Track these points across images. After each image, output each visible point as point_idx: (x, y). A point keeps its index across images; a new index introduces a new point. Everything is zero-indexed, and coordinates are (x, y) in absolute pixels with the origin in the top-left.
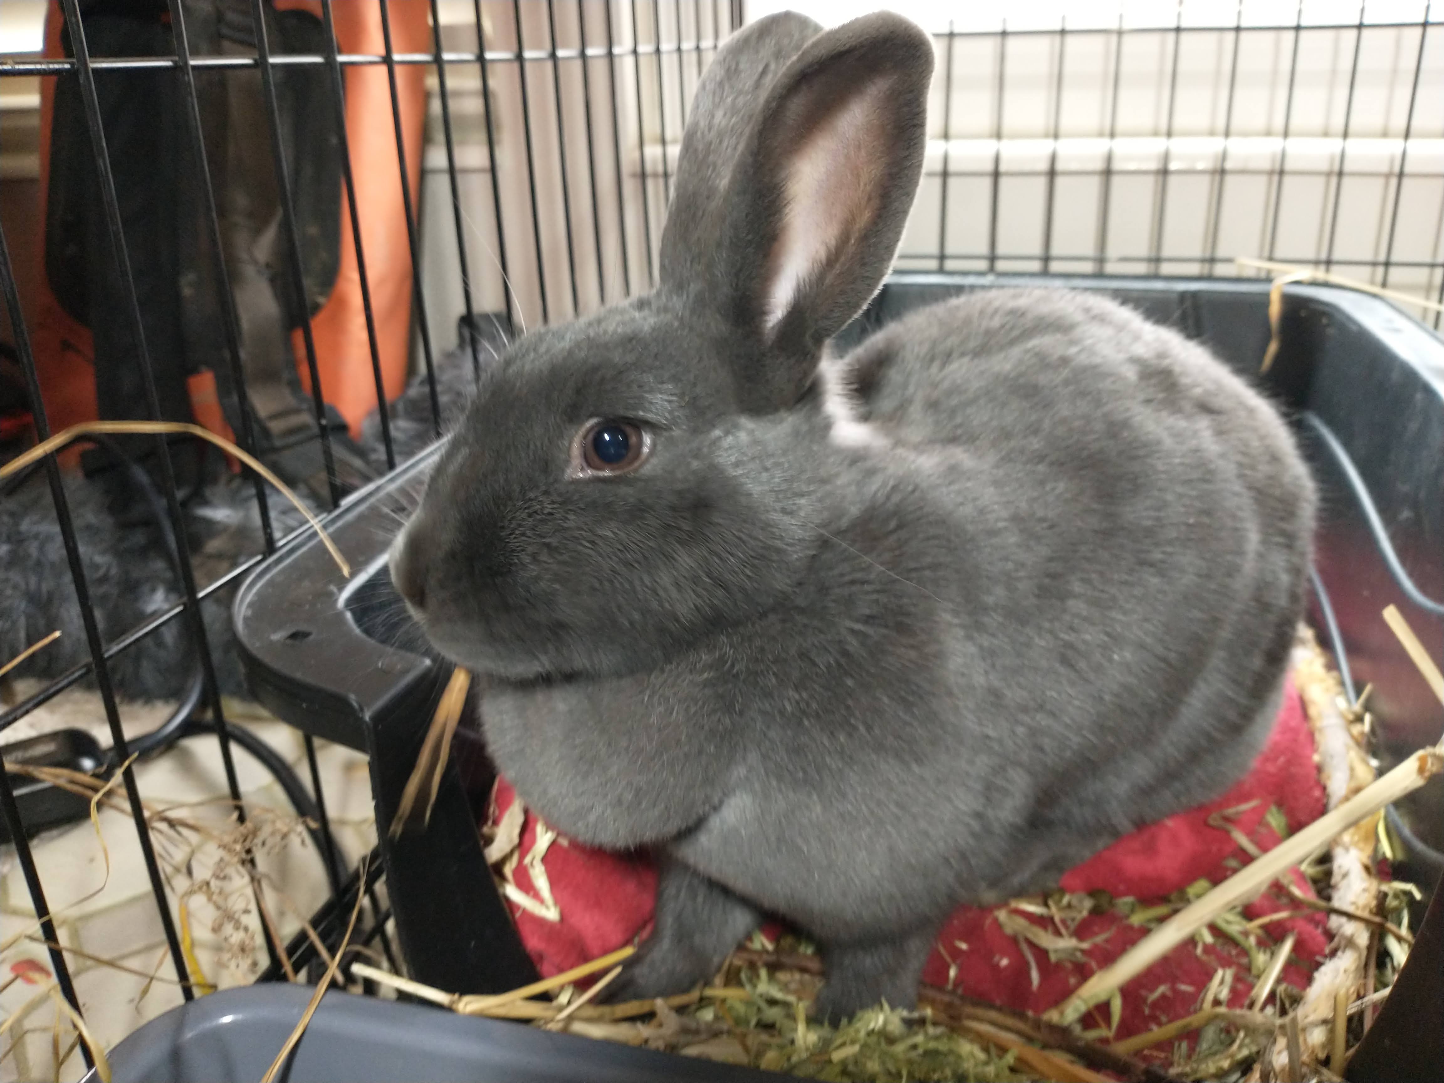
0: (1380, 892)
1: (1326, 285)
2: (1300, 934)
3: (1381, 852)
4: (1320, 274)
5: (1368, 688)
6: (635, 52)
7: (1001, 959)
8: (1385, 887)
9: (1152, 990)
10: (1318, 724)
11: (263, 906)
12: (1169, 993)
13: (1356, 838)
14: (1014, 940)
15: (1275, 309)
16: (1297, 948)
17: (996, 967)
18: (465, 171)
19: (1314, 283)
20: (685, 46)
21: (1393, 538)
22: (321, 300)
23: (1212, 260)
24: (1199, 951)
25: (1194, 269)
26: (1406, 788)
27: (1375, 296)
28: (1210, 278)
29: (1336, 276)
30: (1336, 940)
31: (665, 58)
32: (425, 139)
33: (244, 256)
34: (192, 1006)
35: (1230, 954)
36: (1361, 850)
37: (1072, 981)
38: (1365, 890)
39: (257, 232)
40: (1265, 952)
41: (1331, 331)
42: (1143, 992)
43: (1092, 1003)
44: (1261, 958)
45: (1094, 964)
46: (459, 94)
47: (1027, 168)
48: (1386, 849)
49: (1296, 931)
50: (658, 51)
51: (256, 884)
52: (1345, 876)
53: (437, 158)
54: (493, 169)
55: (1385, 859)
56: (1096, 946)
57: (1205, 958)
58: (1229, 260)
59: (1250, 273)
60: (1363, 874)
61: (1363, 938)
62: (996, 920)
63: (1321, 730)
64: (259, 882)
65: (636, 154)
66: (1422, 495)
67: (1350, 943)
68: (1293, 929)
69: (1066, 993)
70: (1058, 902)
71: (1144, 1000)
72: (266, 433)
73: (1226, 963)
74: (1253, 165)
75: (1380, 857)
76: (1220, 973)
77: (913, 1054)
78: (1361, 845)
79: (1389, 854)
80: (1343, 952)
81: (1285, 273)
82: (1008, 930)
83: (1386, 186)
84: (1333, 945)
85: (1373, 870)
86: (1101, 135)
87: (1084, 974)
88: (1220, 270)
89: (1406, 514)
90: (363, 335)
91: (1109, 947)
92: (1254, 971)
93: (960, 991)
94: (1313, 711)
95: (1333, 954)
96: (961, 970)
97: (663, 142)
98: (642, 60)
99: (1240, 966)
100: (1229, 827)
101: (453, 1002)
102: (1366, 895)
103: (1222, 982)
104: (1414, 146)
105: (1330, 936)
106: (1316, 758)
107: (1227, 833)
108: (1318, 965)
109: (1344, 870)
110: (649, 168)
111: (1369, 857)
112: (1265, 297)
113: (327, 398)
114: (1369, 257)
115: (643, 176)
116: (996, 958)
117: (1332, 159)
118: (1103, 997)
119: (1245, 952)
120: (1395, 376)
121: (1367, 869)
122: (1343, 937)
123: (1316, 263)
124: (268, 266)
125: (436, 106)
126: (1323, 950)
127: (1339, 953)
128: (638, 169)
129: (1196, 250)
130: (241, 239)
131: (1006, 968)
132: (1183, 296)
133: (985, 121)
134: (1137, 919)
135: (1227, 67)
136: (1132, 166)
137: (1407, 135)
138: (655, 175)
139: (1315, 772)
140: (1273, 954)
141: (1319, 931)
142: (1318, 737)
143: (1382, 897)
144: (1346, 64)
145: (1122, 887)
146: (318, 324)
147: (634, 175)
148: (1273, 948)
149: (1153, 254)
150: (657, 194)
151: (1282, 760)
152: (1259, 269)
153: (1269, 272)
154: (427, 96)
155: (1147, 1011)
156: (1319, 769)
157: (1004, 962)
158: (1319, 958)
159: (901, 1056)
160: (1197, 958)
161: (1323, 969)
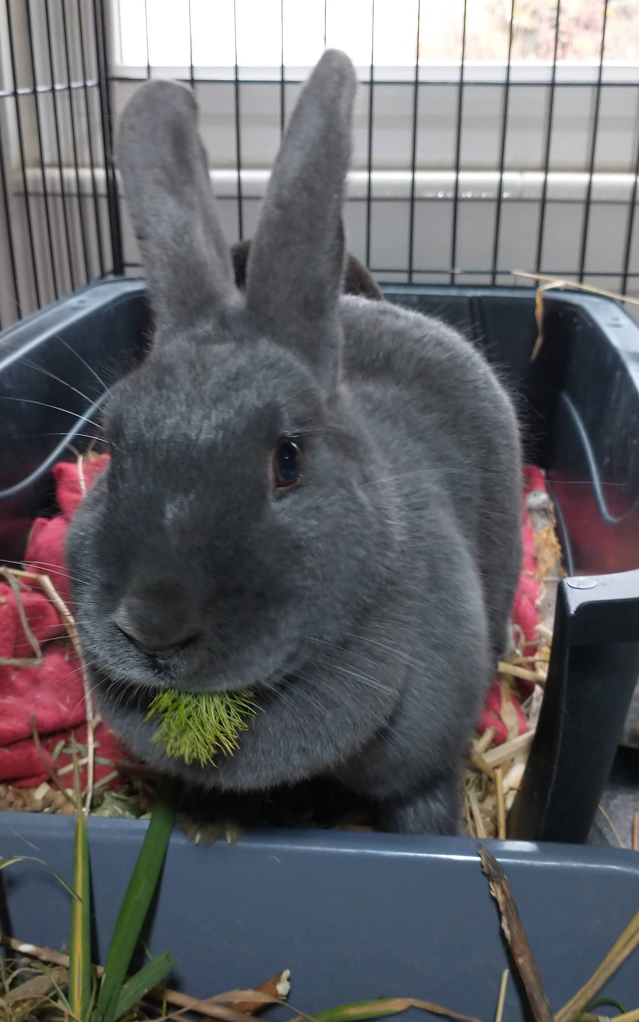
4: (573, 283)
6: (15, 94)
15: (539, 311)
19: (568, 290)
20: (58, 87)
23: (495, 273)
28: (493, 287)
31: (41, 98)
41: (578, 328)
50: (35, 92)
58: (508, 273)
59: (522, 282)
65: (20, 176)
81: (547, 282)
88: (501, 280)
97: (42, 166)
98: (21, 100)
110: (30, 188)
112: (532, 302)
115: (26, 194)
117: (582, 189)
123: (572, 275)
128: (22, 189)
129: (486, 265)
132: (471, 300)
138: (37, 194)
147: (17, 194)
150: (39, 210)
152: (529, 279)
153: (536, 281)
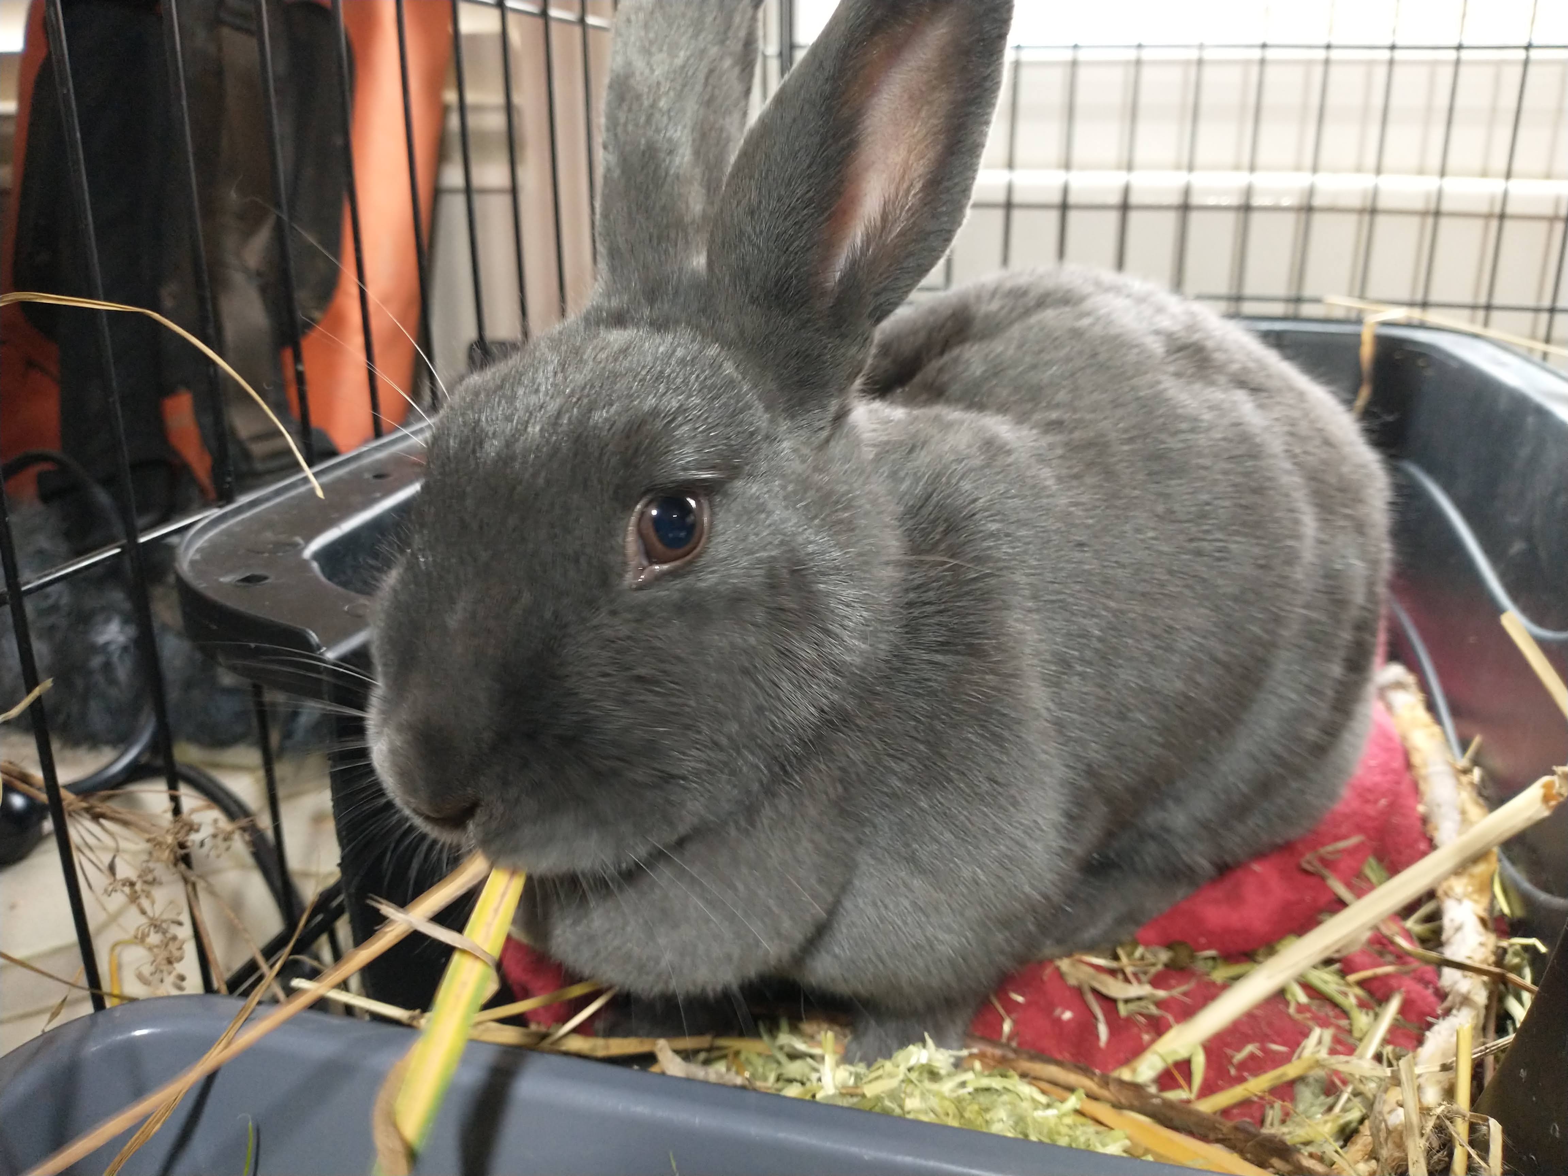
0: (1498, 947)
1: (1422, 326)
2: (1408, 992)
3: (1497, 908)
4: (1416, 314)
5: (1477, 740)
7: (1063, 1012)
8: (1504, 943)
9: (1239, 1049)
10: (1423, 771)
11: (197, 913)
12: (1259, 1053)
13: (1470, 889)
14: (1078, 991)
15: (1367, 351)
16: (1404, 1010)
17: (1059, 1020)
18: (484, 191)
19: (1409, 325)
21: (1503, 577)
22: (317, 315)
23: (1298, 300)
24: (1292, 1010)
25: (1278, 309)
26: (1529, 819)
27: (1476, 336)
28: (1296, 318)
29: (1433, 317)
30: (1450, 998)
32: (440, 156)
33: (232, 260)
34: (101, 1016)
35: (1327, 1015)
36: (1476, 901)
37: (1146, 1037)
38: (1482, 944)
39: (248, 234)
40: (1367, 1014)
41: (1429, 373)
42: (1229, 1051)
43: (1170, 1060)
44: (1362, 1019)
45: (1170, 1018)
46: (480, 108)
47: (1098, 200)
48: (1503, 905)
49: (1403, 989)
51: (190, 888)
52: (1458, 929)
53: (453, 176)
54: (514, 191)
55: (1503, 915)
56: (1173, 999)
57: (1298, 1017)
58: (1317, 301)
59: (1339, 314)
60: (1480, 928)
61: (1481, 997)
62: (1058, 969)
63: (1425, 778)
64: (194, 885)
66: (1537, 521)
67: (1466, 1001)
68: (1399, 988)
69: (1138, 1050)
70: (1130, 955)
71: (1230, 1059)
72: (247, 455)
73: (1324, 1023)
74: (1343, 202)
75: (1496, 913)
76: (1317, 1032)
77: (963, 1092)
78: (1476, 897)
79: (1506, 910)
80: (1459, 1010)
81: (1376, 313)
82: (1072, 981)
83: (1486, 229)
84: (1447, 1004)
85: (1490, 924)
86: (1178, 167)
87: (1159, 1028)
88: (1307, 310)
89: (1517, 547)
90: (360, 357)
91: (1187, 1000)
92: (1357, 1034)
93: (1014, 1044)
94: (1416, 759)
95: (1447, 1012)
96: (1015, 1023)
99: (1338, 1027)
100: (1326, 872)
101: (413, 1018)
102: (1483, 949)
103: (1320, 1042)
104: (1516, 187)
105: (1442, 995)
106: (1421, 809)
107: (1323, 879)
108: (1430, 1026)
109: (1457, 923)
111: (1485, 910)
112: (1357, 338)
113: (315, 421)
114: (1468, 299)
116: (1058, 1011)
117: (1428, 196)
118: (1183, 1054)
119: (1345, 1013)
120: (1503, 404)
121: (1483, 922)
122: (1459, 994)
123: (1411, 304)
124: (259, 274)
125: (454, 121)
126: (1434, 1010)
127: (1454, 1012)
129: (1281, 288)
130: (230, 242)
131: (1069, 1021)
133: (1053, 150)
134: (1219, 975)
135: (1315, 101)
136: (1211, 201)
137: (1508, 175)
139: (1419, 824)
140: (1377, 1016)
141: (1430, 991)
142: (1423, 786)
143: (1500, 955)
144: (1442, 101)
145: (1203, 940)
146: (309, 344)
148: (1377, 1009)
149: (1234, 292)
151: (1383, 802)
152: (1349, 309)
153: (1360, 311)
154: (445, 110)
155: (1233, 1072)
156: (1425, 820)
157: (1067, 1015)
158: (1430, 1019)
159: (947, 1094)
160: (1289, 1016)
161: (1436, 1028)
